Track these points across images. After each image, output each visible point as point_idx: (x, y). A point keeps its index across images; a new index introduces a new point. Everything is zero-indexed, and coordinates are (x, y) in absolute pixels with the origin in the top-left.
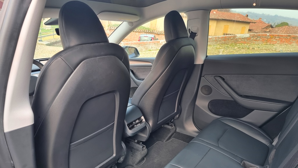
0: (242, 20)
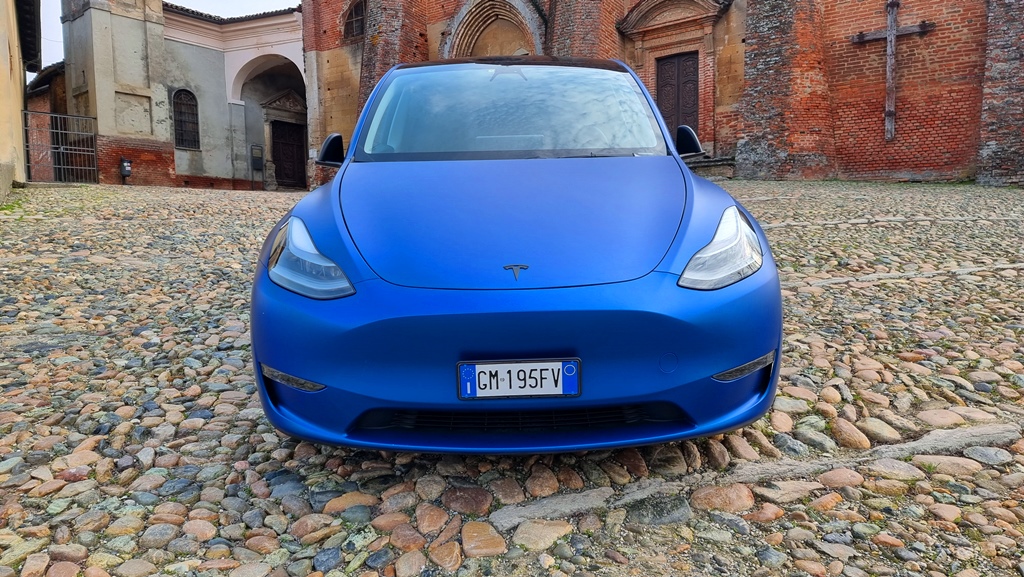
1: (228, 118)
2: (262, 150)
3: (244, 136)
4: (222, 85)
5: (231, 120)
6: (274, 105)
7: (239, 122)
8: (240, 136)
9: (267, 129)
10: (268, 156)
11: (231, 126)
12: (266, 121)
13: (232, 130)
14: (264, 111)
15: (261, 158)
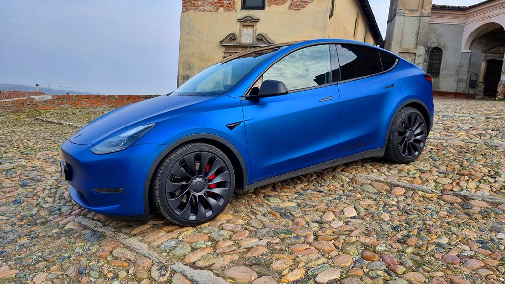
1: (460, 60)
2: (478, 77)
3: (467, 69)
4: (459, 43)
5: (461, 61)
6: (492, 51)
7: (466, 62)
8: (465, 69)
9: (484, 65)
10: (481, 79)
11: (460, 64)
12: (484, 60)
13: (460, 66)
14: (484, 54)
15: (476, 81)
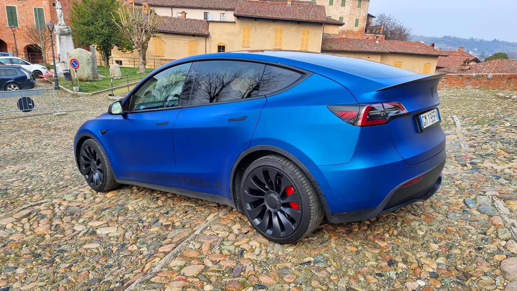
0: (425, 52)
